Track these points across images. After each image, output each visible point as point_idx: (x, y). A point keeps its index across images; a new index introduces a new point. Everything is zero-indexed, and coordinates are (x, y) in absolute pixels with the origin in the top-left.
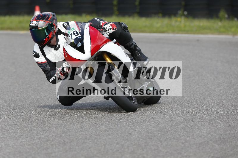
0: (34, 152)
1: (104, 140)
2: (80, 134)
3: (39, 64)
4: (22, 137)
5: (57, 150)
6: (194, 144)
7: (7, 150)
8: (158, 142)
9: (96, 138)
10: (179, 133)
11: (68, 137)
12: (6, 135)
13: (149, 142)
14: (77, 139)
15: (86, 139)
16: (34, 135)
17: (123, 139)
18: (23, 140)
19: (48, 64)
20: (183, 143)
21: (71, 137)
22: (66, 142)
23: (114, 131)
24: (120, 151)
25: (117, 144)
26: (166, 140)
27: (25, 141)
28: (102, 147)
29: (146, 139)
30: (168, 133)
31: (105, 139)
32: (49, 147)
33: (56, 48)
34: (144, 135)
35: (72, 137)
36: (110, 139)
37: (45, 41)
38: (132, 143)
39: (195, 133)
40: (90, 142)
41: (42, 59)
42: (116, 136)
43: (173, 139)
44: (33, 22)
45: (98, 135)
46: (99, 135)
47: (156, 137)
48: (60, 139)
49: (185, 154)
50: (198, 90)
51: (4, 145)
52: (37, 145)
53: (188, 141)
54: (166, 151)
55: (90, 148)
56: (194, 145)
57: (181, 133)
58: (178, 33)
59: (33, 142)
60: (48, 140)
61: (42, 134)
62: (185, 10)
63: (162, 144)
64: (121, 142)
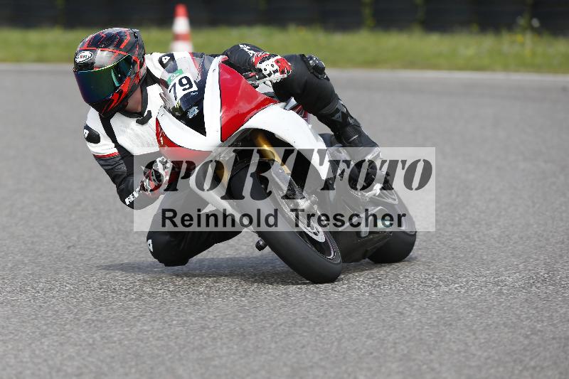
0: (170, 356)
1: (339, 328)
2: (280, 314)
3: (99, 158)
4: (143, 319)
5: (225, 351)
6: (554, 338)
7: (107, 351)
8: (468, 334)
9: (318, 324)
10: (518, 312)
11: (252, 321)
12: (105, 313)
13: (446, 333)
14: (273, 324)
15: (295, 325)
16: (170, 314)
17: (384, 326)
18: (145, 328)
19: (122, 158)
20: (527, 337)
21: (258, 319)
22: (246, 333)
23: (361, 307)
24: (375, 354)
25: (370, 336)
26: (485, 329)
27: (150, 328)
28: (332, 343)
29: (438, 326)
30: (492, 312)
31: (341, 326)
32: (206, 343)
33: (142, 118)
34: (435, 317)
35: (262, 321)
36: (352, 325)
37: (113, 100)
38: (404, 336)
39: (557, 312)
40: (305, 331)
41: (107, 147)
42: (368, 319)
43: (502, 327)
44: (83, 54)
45: (322, 315)
46: (325, 315)
47: (463, 321)
48: (232, 326)
49: (532, 364)
50: (564, 208)
51: (98, 339)
52: (177, 338)
53: (539, 331)
54: (485, 354)
55: (303, 347)
56: (554, 341)
57: (521, 311)
58: (517, 71)
59: (169, 333)
60: (203, 328)
61: (191, 313)
62: (533, 16)
63: (476, 339)
64: (378, 332)
